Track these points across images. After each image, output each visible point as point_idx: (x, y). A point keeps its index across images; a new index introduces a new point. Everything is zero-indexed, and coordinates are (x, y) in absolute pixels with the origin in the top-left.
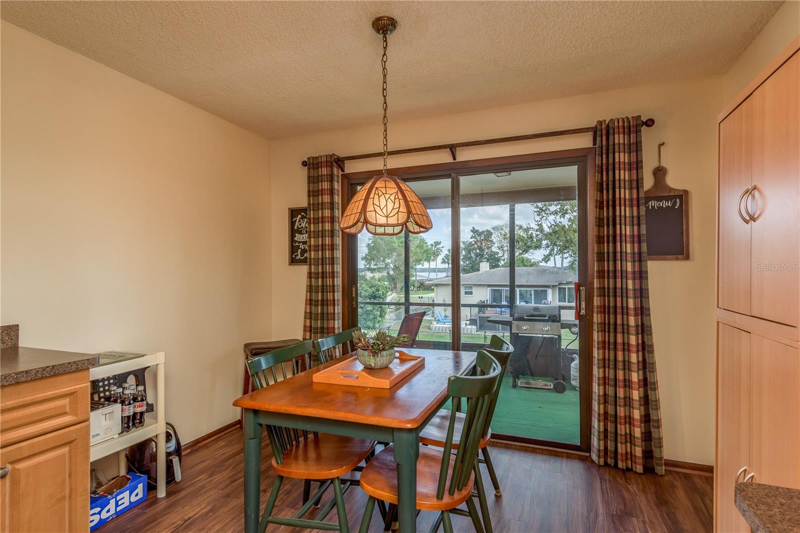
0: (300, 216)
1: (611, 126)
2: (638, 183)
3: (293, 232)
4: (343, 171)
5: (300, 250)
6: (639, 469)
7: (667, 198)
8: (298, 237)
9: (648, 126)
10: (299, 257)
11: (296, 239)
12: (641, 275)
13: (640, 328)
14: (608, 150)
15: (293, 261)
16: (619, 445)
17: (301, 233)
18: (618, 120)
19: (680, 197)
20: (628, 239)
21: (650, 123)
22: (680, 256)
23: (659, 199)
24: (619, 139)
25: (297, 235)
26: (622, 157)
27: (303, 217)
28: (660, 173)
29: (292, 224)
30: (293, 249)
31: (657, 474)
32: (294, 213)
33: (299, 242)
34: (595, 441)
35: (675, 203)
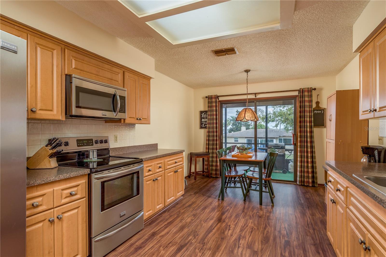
0: (204, 113)
1: (304, 90)
2: (311, 106)
3: (201, 118)
4: (219, 99)
5: (203, 124)
6: (311, 185)
7: (320, 110)
8: (203, 120)
9: (314, 90)
10: (203, 126)
11: (202, 120)
12: (311, 132)
13: (311, 147)
14: (302, 97)
15: (201, 128)
16: (305, 179)
17: (204, 119)
18: (306, 88)
19: (323, 110)
20: (308, 122)
21: (315, 89)
22: (323, 127)
23: (317, 110)
24: (306, 94)
25: (202, 119)
26: (307, 99)
27: (205, 114)
28: (318, 103)
29: (201, 116)
30: (201, 124)
31: (316, 187)
32: (201, 112)
33: (203, 122)
34: (298, 179)
35: (322, 112)
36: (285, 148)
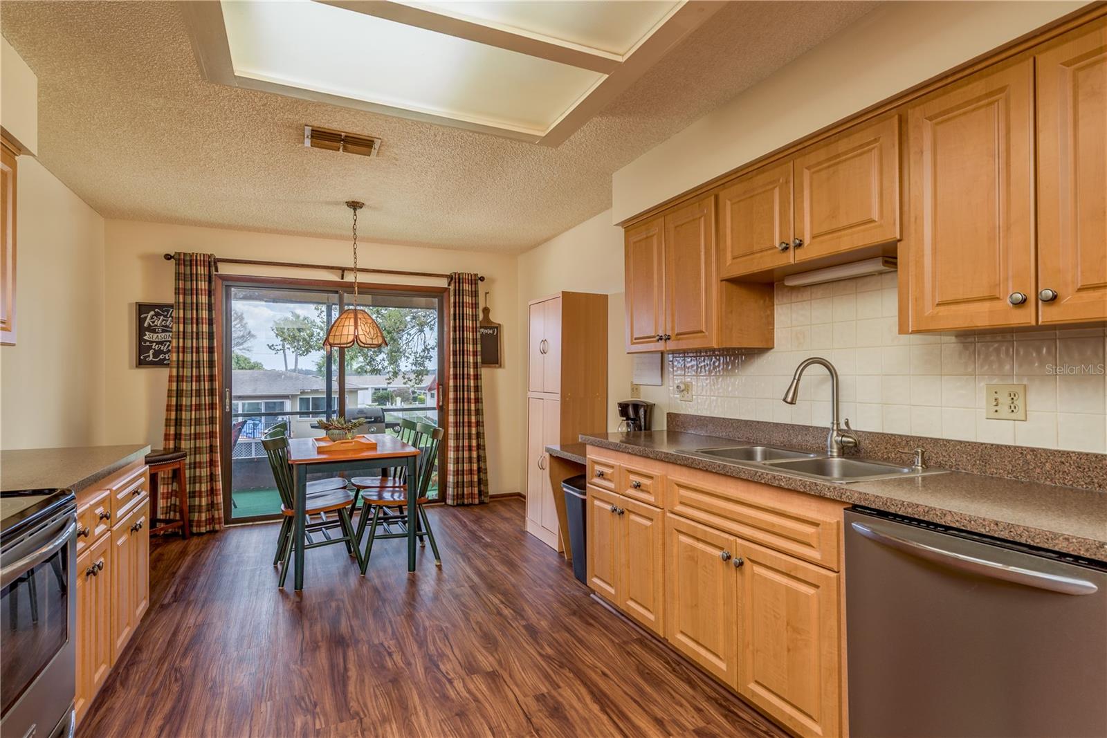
0: (152, 313)
1: (461, 277)
2: (475, 317)
3: (141, 330)
4: (217, 271)
5: (151, 352)
6: (477, 501)
7: (491, 328)
8: (148, 336)
9: (481, 280)
10: (151, 358)
11: (145, 338)
12: (477, 377)
13: (477, 411)
14: (459, 293)
15: (141, 363)
16: (465, 489)
17: (154, 331)
18: (465, 274)
19: (497, 328)
20: (471, 354)
21: (482, 279)
22: (497, 365)
23: (486, 328)
24: (466, 287)
25: (147, 333)
26: (468, 299)
27: (157, 315)
28: (486, 311)
29: (141, 321)
30: (142, 348)
31: (485, 503)
32: (142, 309)
33: (151, 342)
34: (450, 491)
35: (494, 332)
36: (384, 422)
